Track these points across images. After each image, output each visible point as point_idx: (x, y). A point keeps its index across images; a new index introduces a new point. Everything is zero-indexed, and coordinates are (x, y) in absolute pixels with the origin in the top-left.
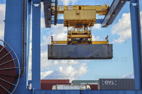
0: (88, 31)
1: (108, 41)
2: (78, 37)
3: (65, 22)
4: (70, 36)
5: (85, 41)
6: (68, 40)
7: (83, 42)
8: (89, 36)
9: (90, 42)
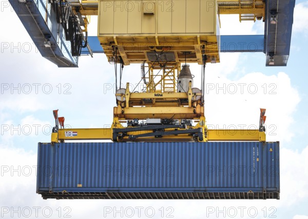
0: (190, 92)
1: (262, 129)
2: (154, 116)
3: (106, 44)
4: (123, 112)
5: (179, 129)
6: (115, 124)
7: (170, 133)
8: (194, 111)
9: (196, 134)
